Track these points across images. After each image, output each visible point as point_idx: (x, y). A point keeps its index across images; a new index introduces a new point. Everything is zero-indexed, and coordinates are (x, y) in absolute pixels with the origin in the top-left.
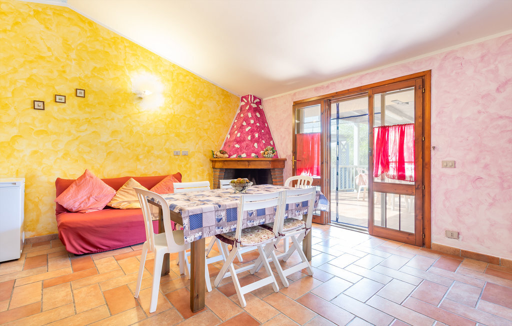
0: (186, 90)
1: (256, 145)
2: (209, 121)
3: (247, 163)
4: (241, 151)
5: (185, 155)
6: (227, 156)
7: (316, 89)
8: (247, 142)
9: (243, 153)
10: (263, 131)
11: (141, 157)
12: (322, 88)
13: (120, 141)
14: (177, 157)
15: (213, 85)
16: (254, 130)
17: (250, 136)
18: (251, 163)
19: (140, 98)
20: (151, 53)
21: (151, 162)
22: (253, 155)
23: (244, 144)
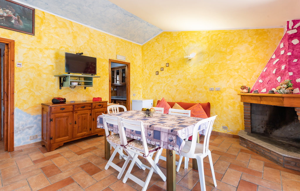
0: (218, 44)
1: (279, 79)
2: (240, 62)
3: (259, 98)
5: (218, 90)
8: (271, 76)
9: (264, 88)
10: (295, 60)
11: (190, 92)
13: (181, 84)
14: (212, 92)
15: (245, 30)
16: (282, 61)
17: (275, 70)
18: (263, 99)
19: (190, 60)
20: (195, 32)
21: (196, 95)
23: (268, 79)
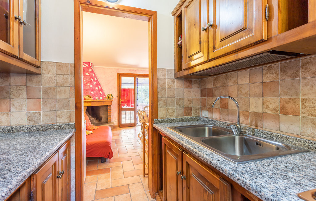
1: (101, 93)
4: (95, 95)
6: (93, 98)
7: (130, 70)
9: (96, 97)
12: (133, 70)
17: (97, 88)
22: (101, 98)
23: (95, 92)
